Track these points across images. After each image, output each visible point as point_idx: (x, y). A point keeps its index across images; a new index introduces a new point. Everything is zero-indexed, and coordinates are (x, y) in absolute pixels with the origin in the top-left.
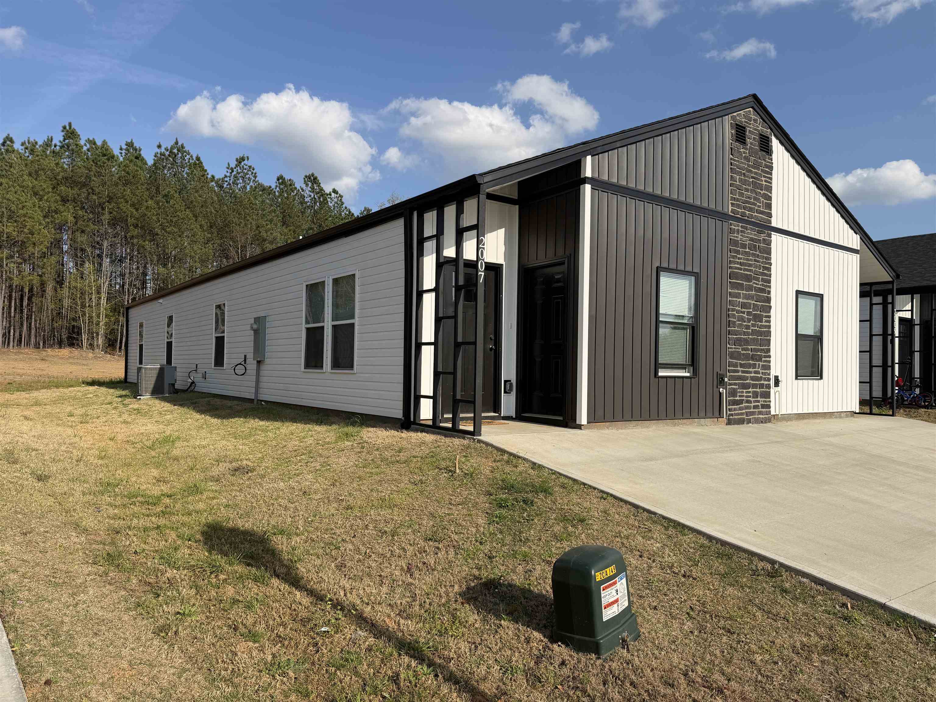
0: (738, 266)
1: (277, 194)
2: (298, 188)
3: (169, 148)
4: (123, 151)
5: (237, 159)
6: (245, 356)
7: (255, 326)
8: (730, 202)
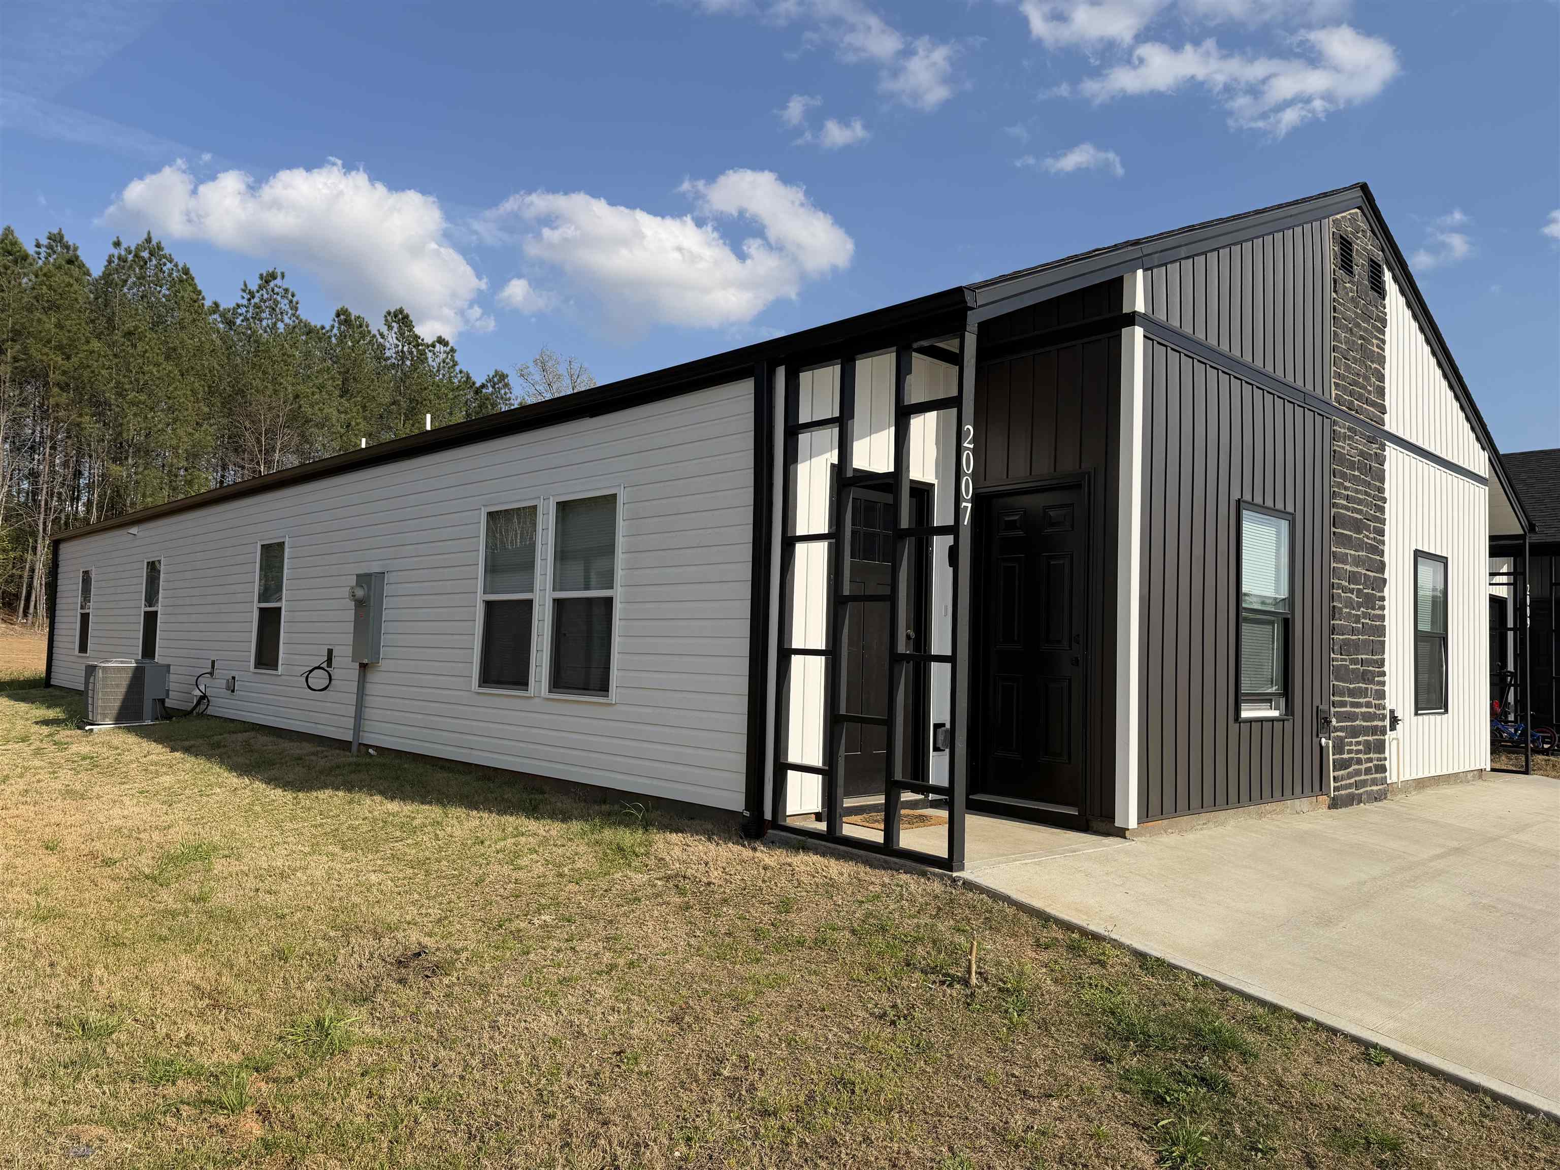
0: (1345, 503)
1: (334, 340)
2: (374, 331)
3: (133, 248)
4: (43, 250)
5: (261, 275)
6: (330, 652)
7: (360, 593)
8: (1333, 380)
